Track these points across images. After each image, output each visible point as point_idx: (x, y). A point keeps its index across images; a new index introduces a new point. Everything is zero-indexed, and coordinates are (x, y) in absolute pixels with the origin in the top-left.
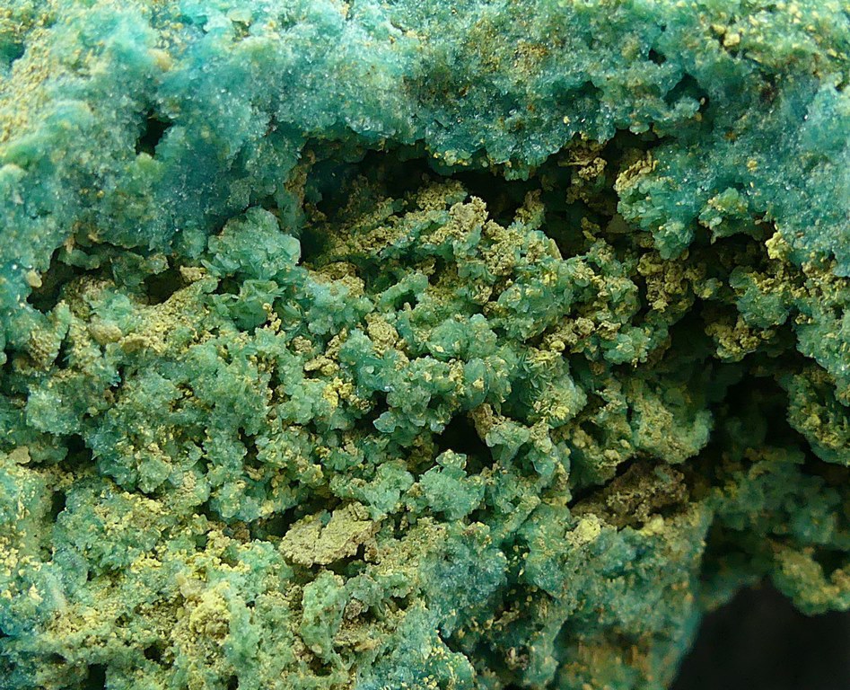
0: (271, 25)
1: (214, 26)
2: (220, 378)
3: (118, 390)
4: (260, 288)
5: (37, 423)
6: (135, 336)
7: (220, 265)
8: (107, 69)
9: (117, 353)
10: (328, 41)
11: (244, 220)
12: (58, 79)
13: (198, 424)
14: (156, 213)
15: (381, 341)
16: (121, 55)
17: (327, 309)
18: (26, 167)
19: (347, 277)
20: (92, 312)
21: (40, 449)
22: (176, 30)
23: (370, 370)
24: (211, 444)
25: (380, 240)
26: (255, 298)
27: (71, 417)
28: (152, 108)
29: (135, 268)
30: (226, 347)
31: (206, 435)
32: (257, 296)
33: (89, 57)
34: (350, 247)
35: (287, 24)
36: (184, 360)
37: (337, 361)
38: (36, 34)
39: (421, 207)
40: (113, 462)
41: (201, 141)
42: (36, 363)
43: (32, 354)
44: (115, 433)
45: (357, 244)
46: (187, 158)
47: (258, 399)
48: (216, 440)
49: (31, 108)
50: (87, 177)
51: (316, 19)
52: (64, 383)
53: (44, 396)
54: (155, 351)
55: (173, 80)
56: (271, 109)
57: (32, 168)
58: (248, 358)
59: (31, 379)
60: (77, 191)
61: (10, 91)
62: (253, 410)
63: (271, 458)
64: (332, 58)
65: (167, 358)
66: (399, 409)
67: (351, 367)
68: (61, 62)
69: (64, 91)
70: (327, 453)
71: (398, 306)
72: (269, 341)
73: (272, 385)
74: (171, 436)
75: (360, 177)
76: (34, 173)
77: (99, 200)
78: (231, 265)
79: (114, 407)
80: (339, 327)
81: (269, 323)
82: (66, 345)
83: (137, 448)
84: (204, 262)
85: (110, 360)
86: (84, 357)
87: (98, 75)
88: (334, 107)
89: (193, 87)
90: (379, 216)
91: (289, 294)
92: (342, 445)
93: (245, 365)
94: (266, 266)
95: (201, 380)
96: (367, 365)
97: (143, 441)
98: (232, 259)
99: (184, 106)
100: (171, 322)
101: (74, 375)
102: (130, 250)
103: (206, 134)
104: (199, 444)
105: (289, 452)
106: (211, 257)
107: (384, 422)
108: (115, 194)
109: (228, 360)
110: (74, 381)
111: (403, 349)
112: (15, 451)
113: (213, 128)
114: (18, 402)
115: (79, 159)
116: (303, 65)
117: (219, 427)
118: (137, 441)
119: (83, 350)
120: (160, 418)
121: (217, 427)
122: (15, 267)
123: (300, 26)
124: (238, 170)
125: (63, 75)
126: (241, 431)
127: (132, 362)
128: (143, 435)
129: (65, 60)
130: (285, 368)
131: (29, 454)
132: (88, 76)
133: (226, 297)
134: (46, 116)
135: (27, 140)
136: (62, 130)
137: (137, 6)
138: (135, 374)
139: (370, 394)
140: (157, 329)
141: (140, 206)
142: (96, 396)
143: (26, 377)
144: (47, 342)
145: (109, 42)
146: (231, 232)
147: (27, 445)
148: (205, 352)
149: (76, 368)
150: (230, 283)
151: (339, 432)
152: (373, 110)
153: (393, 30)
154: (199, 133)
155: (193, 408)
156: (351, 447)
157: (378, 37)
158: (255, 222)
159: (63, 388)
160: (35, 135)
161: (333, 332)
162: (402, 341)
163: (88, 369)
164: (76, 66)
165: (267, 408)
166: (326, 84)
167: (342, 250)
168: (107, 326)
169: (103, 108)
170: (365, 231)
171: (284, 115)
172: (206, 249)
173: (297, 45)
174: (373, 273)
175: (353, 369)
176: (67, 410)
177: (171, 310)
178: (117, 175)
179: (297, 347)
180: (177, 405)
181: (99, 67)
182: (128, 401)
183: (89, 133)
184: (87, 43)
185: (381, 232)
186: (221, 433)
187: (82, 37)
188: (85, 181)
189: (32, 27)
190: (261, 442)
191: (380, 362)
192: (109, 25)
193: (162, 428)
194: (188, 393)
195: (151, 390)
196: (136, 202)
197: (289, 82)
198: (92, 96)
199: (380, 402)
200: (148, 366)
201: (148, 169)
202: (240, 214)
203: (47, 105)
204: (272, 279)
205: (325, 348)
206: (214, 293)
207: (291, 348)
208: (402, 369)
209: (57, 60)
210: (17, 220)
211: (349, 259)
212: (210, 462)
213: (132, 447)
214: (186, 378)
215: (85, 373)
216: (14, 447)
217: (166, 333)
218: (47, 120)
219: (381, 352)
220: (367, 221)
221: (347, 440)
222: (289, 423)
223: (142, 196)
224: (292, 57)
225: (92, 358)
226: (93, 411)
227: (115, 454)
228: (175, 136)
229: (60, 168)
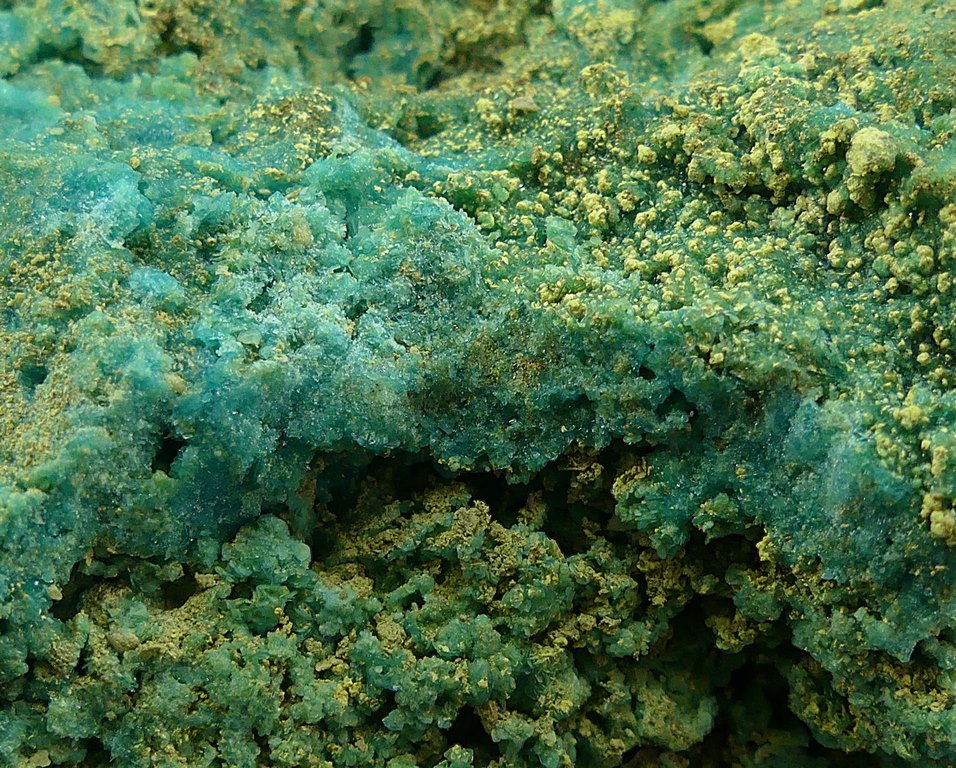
0: (280, 347)
1: (225, 351)
2: (233, 683)
3: (135, 696)
4: (271, 593)
5: (57, 729)
6: (152, 644)
7: (233, 572)
8: (124, 396)
9: (134, 660)
10: (334, 361)
11: (256, 527)
12: (78, 407)
13: (213, 725)
14: (171, 526)
15: (390, 641)
16: (137, 383)
17: (337, 613)
18: (47, 491)
19: (357, 578)
20: (110, 620)
21: (60, 753)
22: (190, 353)
23: (379, 670)
24: (225, 744)
25: (387, 543)
26: (267, 603)
27: (90, 722)
28: (167, 429)
29: (151, 575)
30: (239, 651)
31: (220, 735)
32: (269, 600)
33: (108, 384)
34: (359, 549)
35: (296, 344)
36: (199, 664)
37: (347, 661)
38: (57, 358)
39: (427, 508)
40: (131, 763)
41: (215, 459)
42: (56, 670)
43: (53, 663)
44: (133, 736)
45: (366, 547)
46: (201, 474)
47: (270, 701)
48: (231, 741)
49: (53, 434)
50: (106, 496)
51: (321, 340)
52: (83, 690)
53: (64, 703)
54: (171, 657)
55: (187, 403)
56: (281, 426)
57: (53, 491)
58: (261, 662)
59: (51, 686)
60: (96, 509)
61: (33, 415)
62: (265, 712)
63: (283, 758)
64: (339, 377)
65: (182, 663)
66: (406, 708)
67: (360, 666)
68: (81, 390)
69: (84, 419)
70: (337, 750)
71: (407, 607)
72: (281, 644)
73: (285, 686)
74: (187, 738)
75: (369, 477)
76: (56, 495)
77: (117, 516)
78: (244, 572)
79: (131, 710)
80: (349, 628)
81: (281, 626)
82: (86, 653)
83: (154, 750)
84: (218, 569)
85: (128, 667)
86: (103, 665)
87: (115, 402)
88: (341, 423)
89: (205, 410)
90: (386, 519)
91: (299, 598)
92: (352, 742)
93: (257, 669)
94: (277, 572)
95: (215, 684)
96: (376, 665)
97: (160, 743)
98: (245, 565)
99: (198, 427)
100: (186, 628)
101: (93, 682)
102: (147, 560)
103: (218, 453)
104: (214, 744)
105: (301, 751)
106: (225, 564)
107: (393, 719)
108: (133, 510)
109: (241, 664)
110: (93, 688)
111: (411, 647)
112: (36, 755)
113: (225, 447)
114: (38, 707)
115: (98, 480)
116: (309, 384)
117: (232, 728)
118: (154, 743)
119: (102, 658)
120: (176, 720)
121: (231, 728)
122: (37, 583)
123: (307, 347)
124: (249, 482)
125: (83, 402)
126: (255, 731)
127: (149, 668)
128: (160, 737)
129: (85, 388)
130: (296, 670)
131: (49, 757)
132: (107, 403)
133: (238, 601)
134: (66, 442)
135: (48, 466)
136: (82, 455)
137: (153, 332)
138: (152, 678)
139: (379, 692)
140: (173, 636)
141: (156, 521)
142: (114, 701)
143: (47, 684)
144: (67, 652)
145: (127, 371)
146: (244, 539)
147: (45, 749)
148: (219, 657)
149: (94, 676)
150: (243, 588)
151: (350, 730)
152: (378, 426)
153: (396, 347)
154: (213, 453)
155: (208, 711)
156: (361, 744)
157: (382, 355)
158: (267, 529)
159: (82, 695)
160: (56, 462)
161: (343, 633)
162: (410, 641)
163: (107, 676)
164: (97, 392)
165: (279, 709)
166: (333, 402)
167: (352, 553)
168: (125, 634)
169: (121, 432)
170: (373, 533)
171: (293, 430)
172: (220, 556)
173: (305, 366)
174: (382, 573)
175: (363, 669)
176: (86, 715)
177: (186, 615)
178: (134, 493)
179: (309, 648)
180: (192, 708)
181: (117, 395)
182: (145, 705)
183: (107, 456)
184: (106, 371)
185: (388, 534)
186: (235, 734)
187: (101, 365)
188: (103, 500)
189: (53, 352)
190: (274, 742)
191: (389, 661)
192: (127, 353)
193: (178, 730)
194: (203, 696)
195: (168, 694)
196: (152, 518)
197: (298, 399)
198: (110, 422)
199: (389, 699)
200: (164, 671)
201: (164, 486)
202: (252, 522)
203: (68, 431)
204: (283, 584)
205: (336, 648)
206: (228, 598)
207: (303, 649)
208: (409, 669)
209: (77, 388)
210: (39, 539)
211: (358, 560)
212: (224, 761)
213: (149, 749)
214: (201, 682)
215: (103, 680)
216: (35, 751)
217: (181, 639)
218: (67, 447)
219: (390, 651)
220: (374, 525)
221: (357, 736)
222: (300, 722)
223: (158, 511)
224: (300, 377)
225: (111, 666)
226: (111, 715)
227: (132, 756)
228: (190, 455)
229: (79, 490)
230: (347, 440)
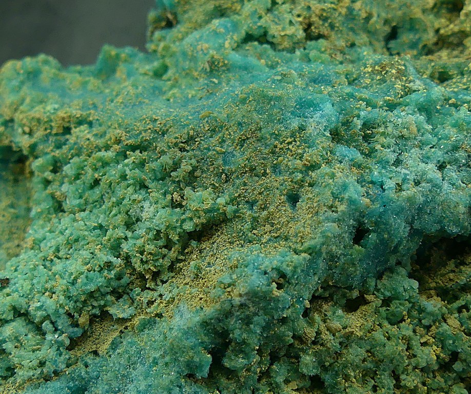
0: (412, 185)
1: (388, 186)
2: (387, 348)
3: (338, 355)
4: (400, 304)
5: (305, 371)
6: (349, 330)
7: (382, 294)
8: (346, 208)
9: (341, 337)
10: (436, 191)
11: (392, 272)
12: (324, 214)
13: (374, 369)
14: (358, 271)
15: (454, 328)
16: (351, 202)
17: (431, 314)
18: (310, 254)
19: (435, 297)
20: (326, 318)
21: (300, 383)
22: (369, 187)
23: (451, 342)
24: (379, 378)
25: (451, 280)
26: (399, 309)
27: (317, 367)
28: (361, 224)
29: (344, 295)
30: (387, 333)
31: (377, 374)
32: (401, 308)
33: (337, 203)
34: (436, 282)
35: (417, 183)
36: (368, 339)
37: (434, 338)
38: (304, 189)
39: (468, 263)
40: (334, 387)
41: (384, 239)
42: (305, 343)
43: (304, 339)
44: (337, 374)
45: (440, 282)
46: (376, 247)
47: (403, 357)
48: (383, 376)
49: (312, 226)
50: (332, 257)
51: (430, 181)
52: (316, 352)
53: (308, 358)
54: (358, 336)
55: (372, 212)
56: (411, 224)
57: (314, 254)
58: (399, 338)
59: (302, 350)
60: (327, 263)
61: (298, 217)
62: (401, 363)
63: (408, 385)
64: (439, 199)
65: (361, 338)
66: (465, 360)
67: (441, 340)
68: (324, 205)
69: (327, 219)
70: (429, 381)
71: (459, 311)
72: (406, 329)
73: (408, 349)
74: (361, 375)
75: (434, 248)
76: (314, 257)
77: (336, 267)
78: (388, 294)
79: (337, 362)
80: (434, 322)
81: (405, 321)
82: (318, 333)
83: (346, 381)
84: (375, 292)
85: (338, 341)
86: (326, 339)
87: (341, 211)
88: (440, 222)
89: (381, 215)
90: (449, 268)
91: (413, 307)
92: (435, 377)
93: (398, 342)
94: (404, 294)
95: (378, 349)
96: (449, 339)
97: (350, 378)
98: (388, 291)
99: (376, 224)
100: (362, 322)
101: (321, 348)
102: (344, 288)
103: (386, 236)
104: (373, 378)
105: (415, 382)
106: (378, 290)
107: (458, 366)
108: (344, 264)
109: (389, 338)
110: (321, 351)
111: (463, 331)
112: (290, 383)
113: (389, 233)
114: (293, 360)
115: (332, 249)
116: (426, 202)
117: (384, 370)
118: (347, 378)
119: (326, 336)
120: (357, 367)
121: (383, 370)
122: (301, 299)
123: (423, 184)
124: (395, 250)
125: (326, 211)
126: (393, 372)
127: (347, 340)
128: (350, 375)
129: (326, 204)
130: (413, 342)
131: (297, 385)
132: (337, 212)
133: (385, 308)
134: (320, 231)
135: (313, 242)
136: (327, 237)
137: (352, 177)
138: (347, 346)
139: (450, 353)
140: (357, 325)
141: (353, 269)
142: (329, 357)
143: (299, 348)
144: (311, 333)
145: (346, 196)
146: (387, 278)
147: (295, 380)
148: (379, 335)
149: (322, 345)
150: (387, 302)
151: (433, 372)
152: (457, 223)
153: (462, 184)
154: (383, 236)
155: (372, 362)
156: (438, 377)
157: (456, 188)
158: (398, 273)
159: (316, 354)
160: (316, 240)
161: (432, 324)
162: (463, 328)
163: (329, 345)
164: (332, 207)
165: (406, 361)
166: (436, 211)
167: (433, 285)
168: (336, 324)
169: (343, 226)
170: (443, 275)
171: (417, 225)
172: (376, 286)
173: (423, 194)
174: (447, 295)
175: (442, 342)
176: (316, 364)
177: (361, 315)
178: (345, 256)
179: (417, 331)
180: (364, 360)
181: (342, 208)
182: (344, 359)
183: (336, 237)
184: (335, 196)
185: (451, 276)
186: (385, 373)
187: (332, 193)
189: (302, 186)
190: (403, 377)
191: (455, 338)
192: (345, 187)
193: (358, 371)
194: (370, 354)
195: (355, 354)
196: (352, 267)
197: (420, 210)
198: (338, 221)
199: (455, 356)
200: (352, 343)
201: (359, 252)
202: (391, 270)
203: (320, 225)
204: (406, 300)
205: (428, 331)
206: (381, 307)
207: (414, 331)
208: (466, 342)
209: (323, 204)
210: (305, 278)
211: (435, 289)
212: (378, 386)
213: (344, 381)
214: (369, 348)
215: (327, 347)
216: (290, 382)
217: (360, 327)
218: (321, 233)
219: (455, 333)
220: (443, 271)
221: (437, 374)
222: (415, 368)
223: (354, 264)
224: (422, 199)
225: (331, 340)
226: (327, 364)
227: (336, 384)
228: (372, 237)
229: (324, 254)
230: (442, 230)
